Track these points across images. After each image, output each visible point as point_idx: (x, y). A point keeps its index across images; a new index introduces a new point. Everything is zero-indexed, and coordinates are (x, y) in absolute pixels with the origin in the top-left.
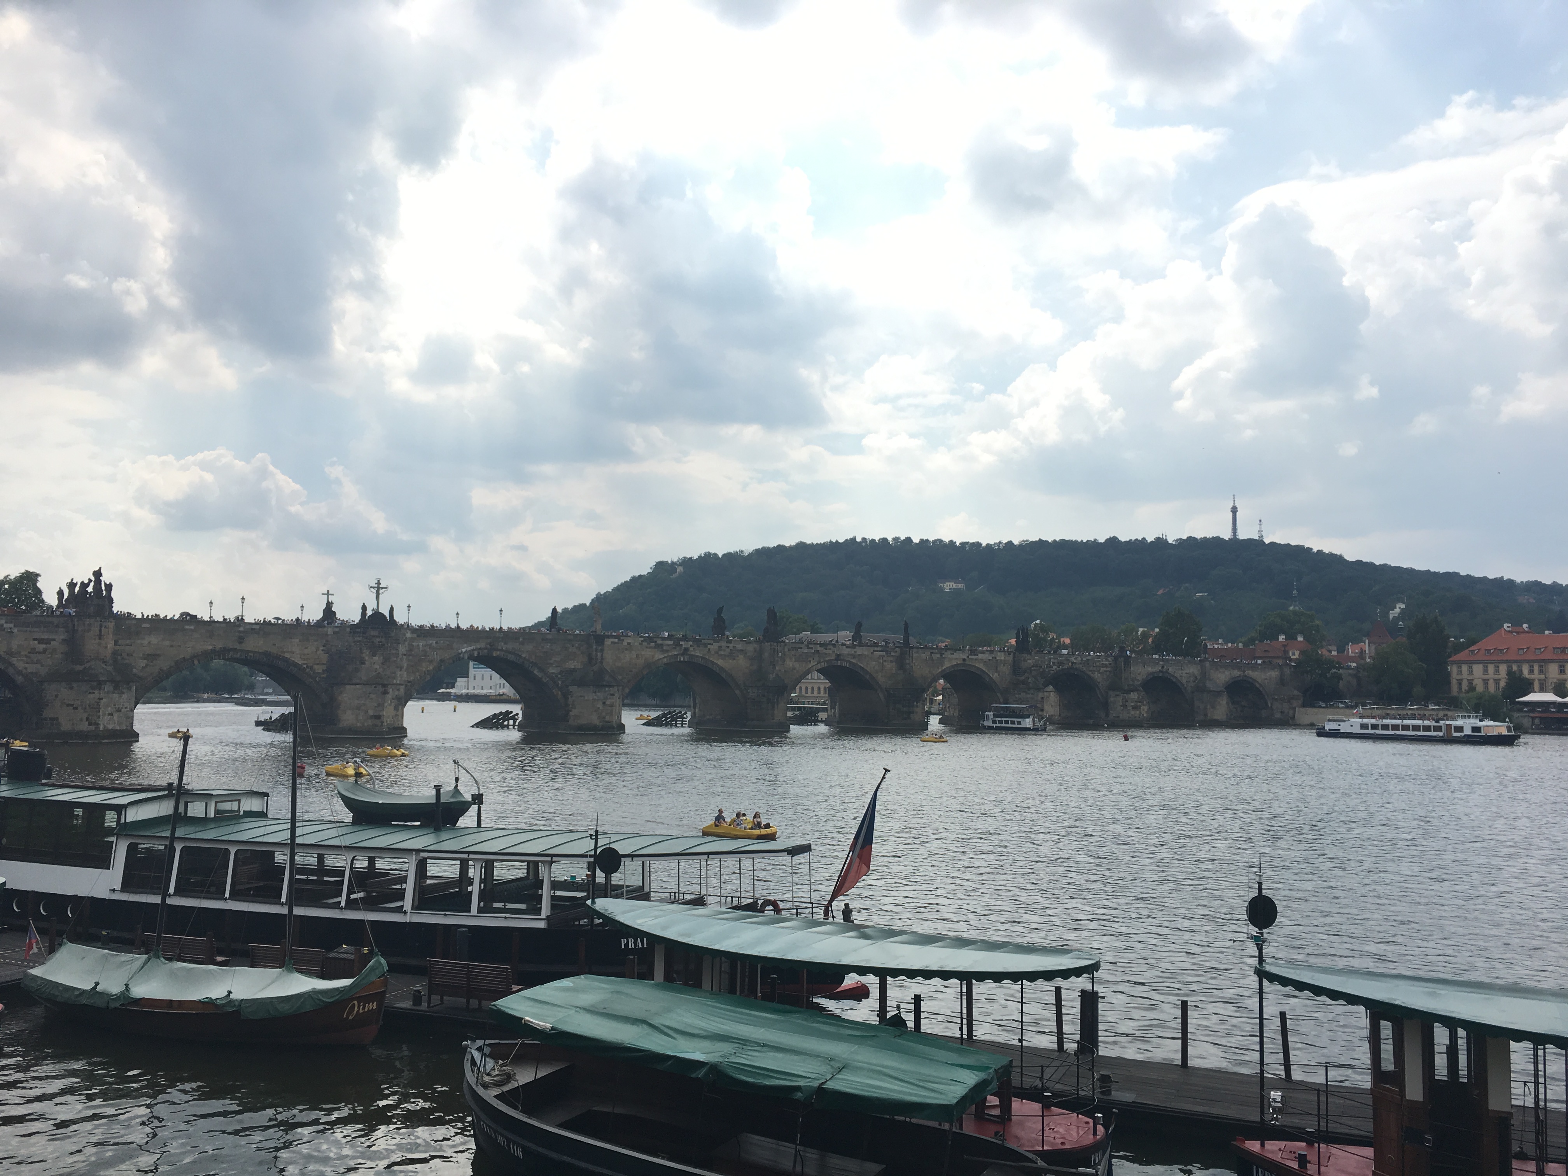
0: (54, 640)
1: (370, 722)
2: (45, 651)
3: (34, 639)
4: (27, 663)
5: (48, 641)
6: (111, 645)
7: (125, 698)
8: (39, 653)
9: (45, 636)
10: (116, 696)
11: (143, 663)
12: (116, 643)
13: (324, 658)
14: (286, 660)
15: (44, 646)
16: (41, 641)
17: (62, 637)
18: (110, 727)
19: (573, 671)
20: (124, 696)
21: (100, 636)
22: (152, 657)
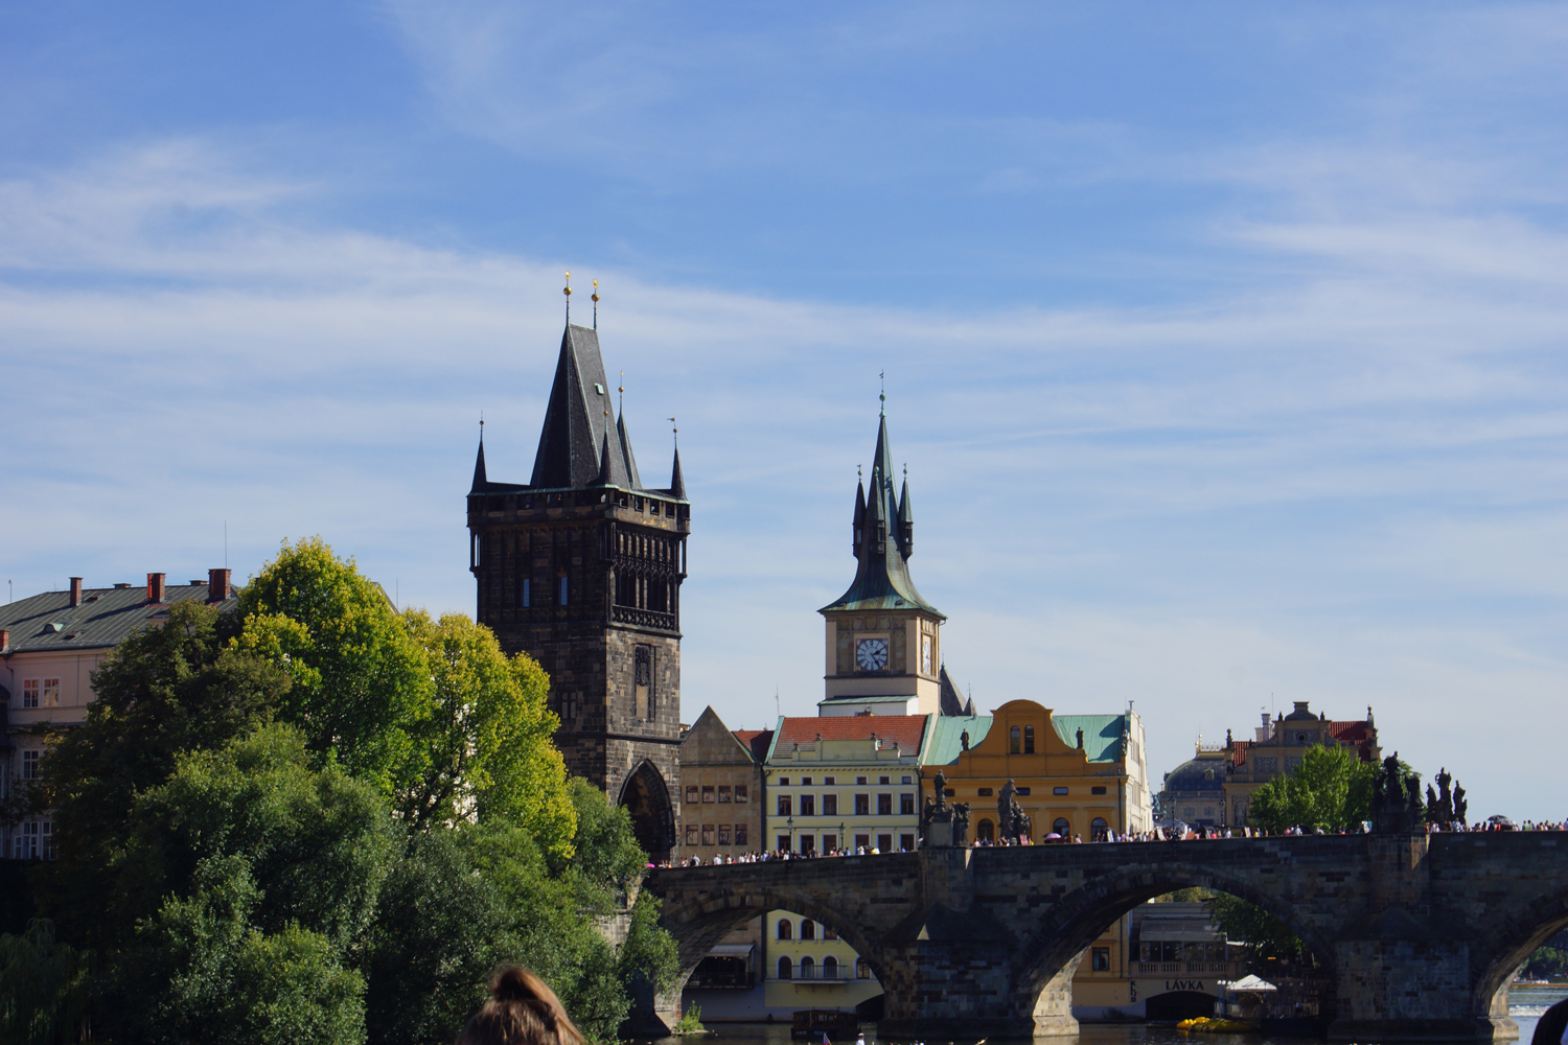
0: (1348, 874)
2: (1336, 894)
3: (1321, 875)
4: (1314, 912)
5: (1339, 877)
8: (1329, 895)
9: (1335, 869)
15: (1335, 884)
16: (1330, 877)
17: (1359, 869)
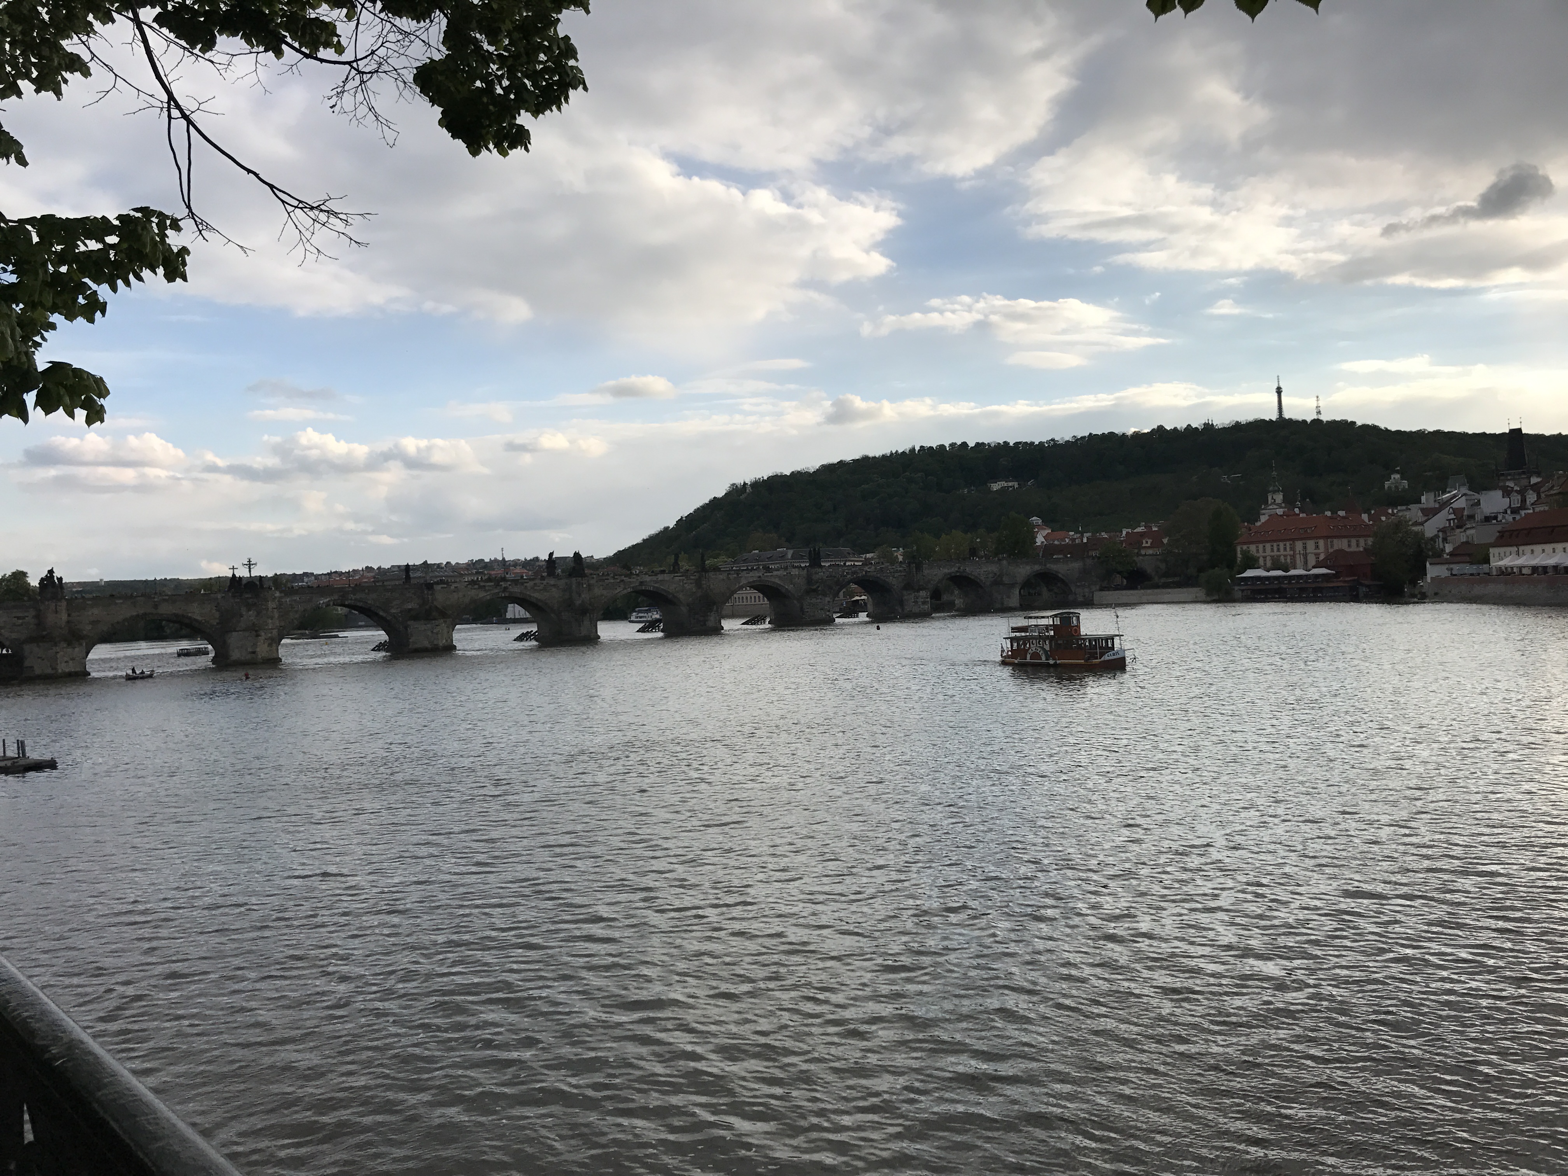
0: (27, 617)
1: (249, 657)
2: (22, 624)
3: (14, 617)
4: (11, 633)
5: (24, 618)
6: (64, 617)
7: (78, 651)
8: (18, 625)
9: (21, 615)
10: (69, 650)
11: (89, 627)
12: (69, 615)
13: (217, 615)
14: (190, 618)
15: (21, 621)
16: (18, 618)
17: (33, 614)
18: (67, 670)
19: (410, 610)
20: (77, 650)
21: (56, 612)
22: (94, 623)
